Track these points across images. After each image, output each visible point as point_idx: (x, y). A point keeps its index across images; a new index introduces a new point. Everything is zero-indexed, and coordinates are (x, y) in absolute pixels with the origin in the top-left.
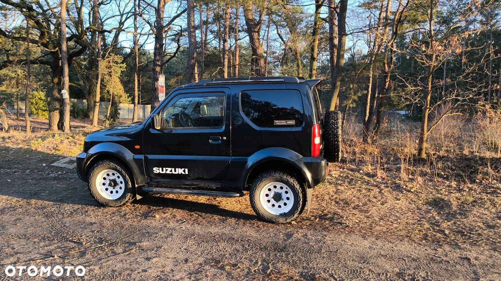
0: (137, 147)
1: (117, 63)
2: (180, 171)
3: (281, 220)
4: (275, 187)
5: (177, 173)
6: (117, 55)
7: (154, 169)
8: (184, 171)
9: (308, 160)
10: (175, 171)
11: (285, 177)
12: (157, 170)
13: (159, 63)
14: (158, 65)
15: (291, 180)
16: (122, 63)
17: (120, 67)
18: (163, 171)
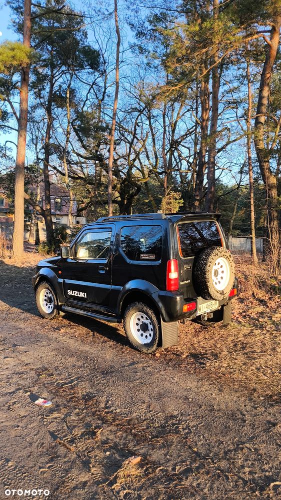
0: (60, 272)
1: (176, 199)
2: (82, 295)
3: (145, 350)
4: (142, 317)
5: (80, 296)
6: (176, 192)
7: (68, 291)
8: (84, 295)
9: (162, 293)
10: (79, 294)
11: (145, 308)
12: (70, 292)
13: (198, 198)
14: (198, 200)
15: (150, 312)
16: (180, 199)
17: (179, 203)
18: (73, 293)
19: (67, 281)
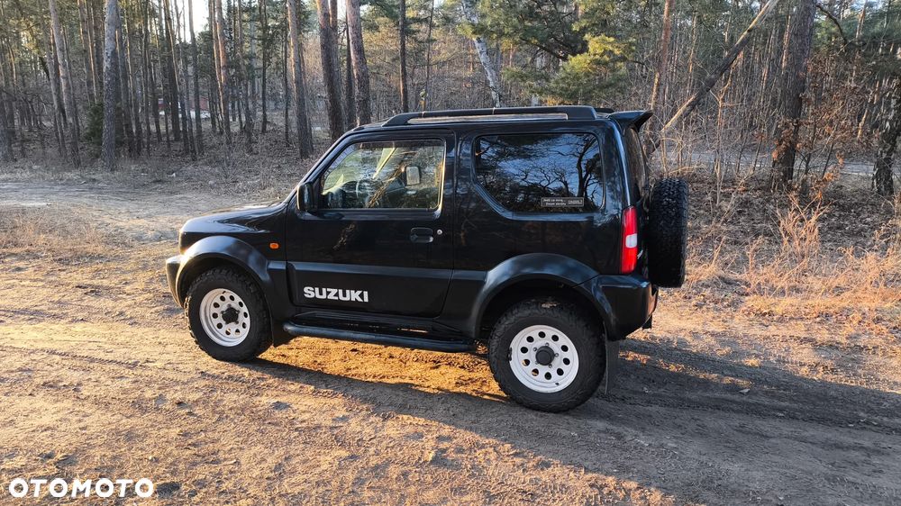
0: (274, 246)
2: (353, 295)
5: (347, 299)
7: (306, 289)
8: (361, 296)
10: (344, 295)
12: (310, 292)
18: (321, 293)
19: (299, 266)
